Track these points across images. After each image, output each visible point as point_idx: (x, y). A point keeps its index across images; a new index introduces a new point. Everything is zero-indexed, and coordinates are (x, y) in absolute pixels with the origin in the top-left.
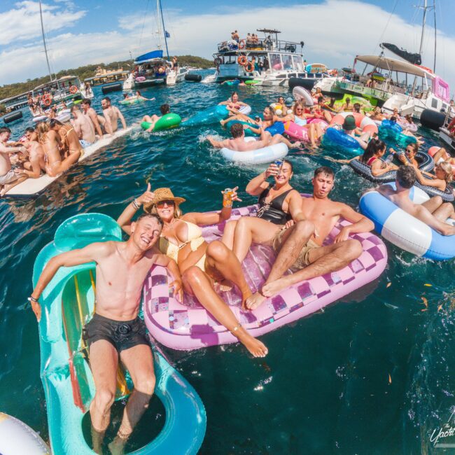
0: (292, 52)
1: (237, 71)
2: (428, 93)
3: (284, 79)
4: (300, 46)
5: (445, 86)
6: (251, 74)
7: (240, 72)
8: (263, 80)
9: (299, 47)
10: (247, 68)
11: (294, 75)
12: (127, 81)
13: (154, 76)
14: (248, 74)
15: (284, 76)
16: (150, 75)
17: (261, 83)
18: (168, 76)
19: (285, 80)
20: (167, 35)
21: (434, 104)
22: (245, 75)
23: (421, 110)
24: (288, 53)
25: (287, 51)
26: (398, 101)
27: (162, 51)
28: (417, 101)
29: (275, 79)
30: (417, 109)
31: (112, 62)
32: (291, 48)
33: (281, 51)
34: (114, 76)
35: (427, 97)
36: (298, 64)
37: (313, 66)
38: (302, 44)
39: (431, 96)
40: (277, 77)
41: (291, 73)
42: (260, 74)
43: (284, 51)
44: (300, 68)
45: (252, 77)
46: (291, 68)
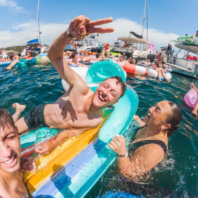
0: (94, 38)
1: (70, 47)
2: (148, 48)
3: (89, 50)
4: (97, 36)
5: (153, 46)
7: (71, 47)
8: (80, 50)
10: (74, 46)
11: (94, 48)
12: (23, 52)
13: (35, 50)
14: (75, 48)
15: (90, 48)
16: (33, 49)
18: (41, 50)
20: (40, 33)
21: (150, 52)
22: (74, 48)
23: (146, 55)
25: (92, 38)
26: (138, 52)
27: (38, 40)
28: (145, 52)
30: (145, 55)
31: (7, 47)
33: (89, 38)
34: (9, 53)
35: (148, 50)
37: (102, 44)
39: (149, 50)
40: (87, 49)
41: (92, 47)
42: (80, 48)
43: (90, 38)
44: (97, 45)
45: (76, 49)
46: (93, 45)
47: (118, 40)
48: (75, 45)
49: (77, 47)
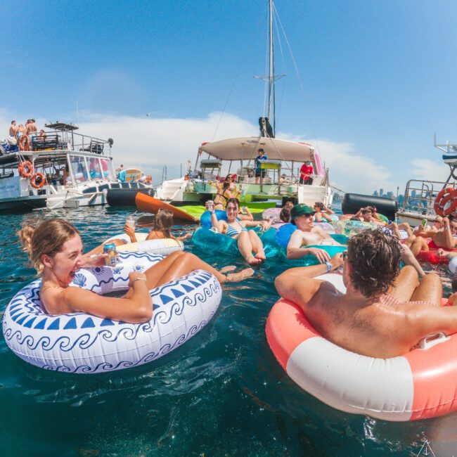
0: (99, 153)
1: (18, 189)
3: (94, 194)
4: (109, 144)
6: (43, 192)
7: (22, 191)
8: (64, 198)
9: (107, 146)
10: (34, 182)
15: (93, 190)
17: (62, 204)
19: (96, 196)
22: (31, 193)
24: (94, 155)
29: (82, 195)
32: (97, 149)
37: (128, 172)
38: (111, 142)
41: (102, 184)
42: (56, 189)
45: (42, 196)
46: (100, 177)
48: (39, 181)
49: (44, 187)
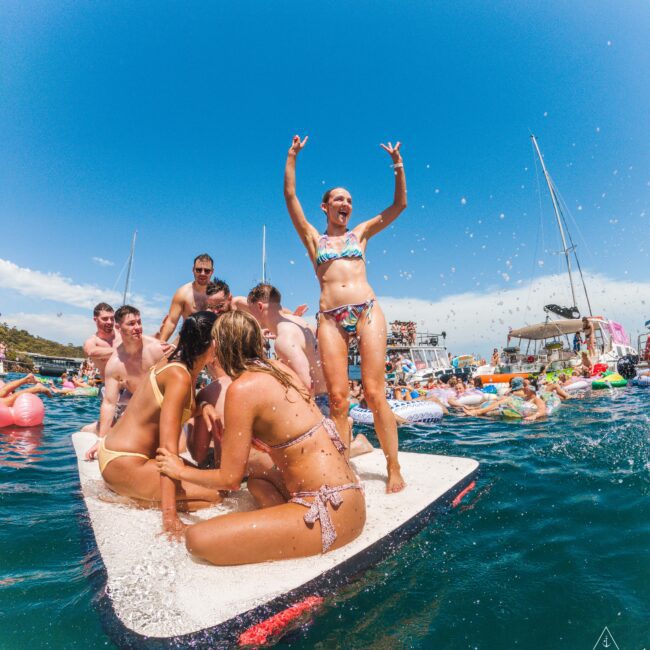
0: (435, 345)
2: (610, 342)
4: (442, 337)
5: (618, 328)
24: (431, 347)
32: (433, 342)
35: (611, 348)
36: (442, 360)
37: (460, 359)
39: (614, 345)
41: (437, 370)
44: (445, 364)
47: (509, 339)
